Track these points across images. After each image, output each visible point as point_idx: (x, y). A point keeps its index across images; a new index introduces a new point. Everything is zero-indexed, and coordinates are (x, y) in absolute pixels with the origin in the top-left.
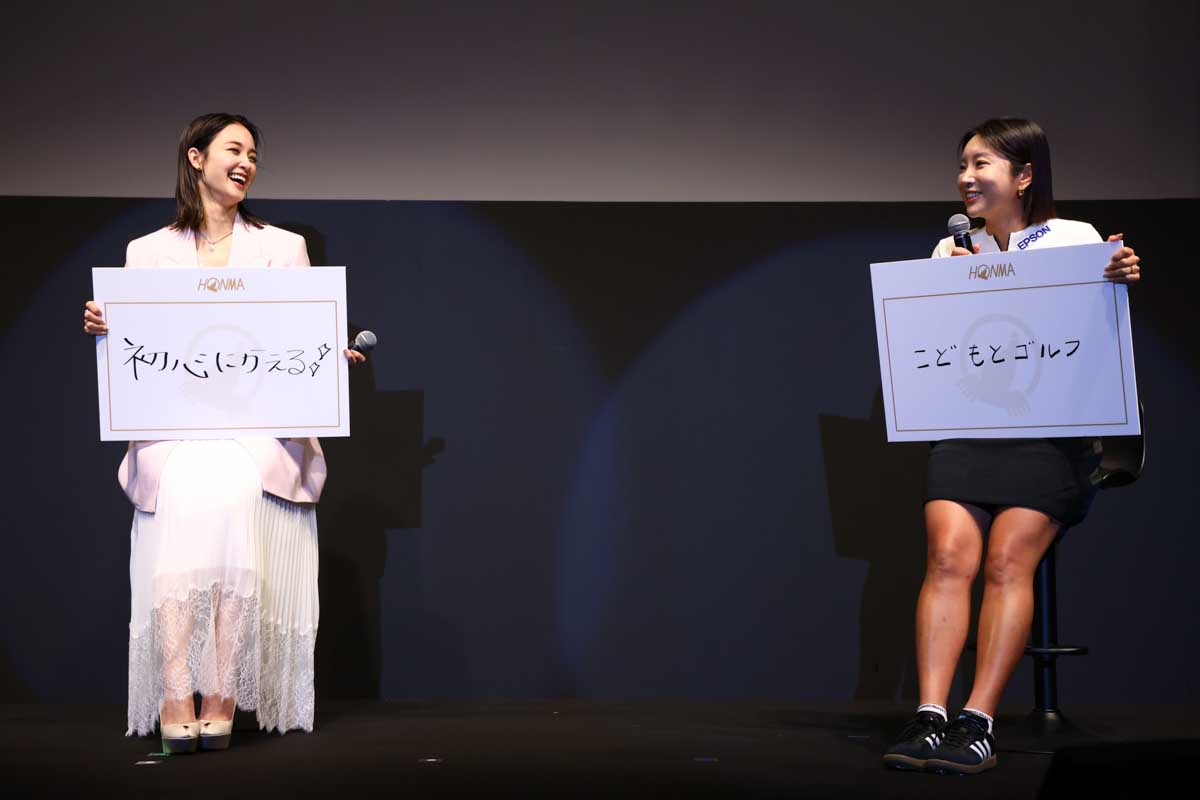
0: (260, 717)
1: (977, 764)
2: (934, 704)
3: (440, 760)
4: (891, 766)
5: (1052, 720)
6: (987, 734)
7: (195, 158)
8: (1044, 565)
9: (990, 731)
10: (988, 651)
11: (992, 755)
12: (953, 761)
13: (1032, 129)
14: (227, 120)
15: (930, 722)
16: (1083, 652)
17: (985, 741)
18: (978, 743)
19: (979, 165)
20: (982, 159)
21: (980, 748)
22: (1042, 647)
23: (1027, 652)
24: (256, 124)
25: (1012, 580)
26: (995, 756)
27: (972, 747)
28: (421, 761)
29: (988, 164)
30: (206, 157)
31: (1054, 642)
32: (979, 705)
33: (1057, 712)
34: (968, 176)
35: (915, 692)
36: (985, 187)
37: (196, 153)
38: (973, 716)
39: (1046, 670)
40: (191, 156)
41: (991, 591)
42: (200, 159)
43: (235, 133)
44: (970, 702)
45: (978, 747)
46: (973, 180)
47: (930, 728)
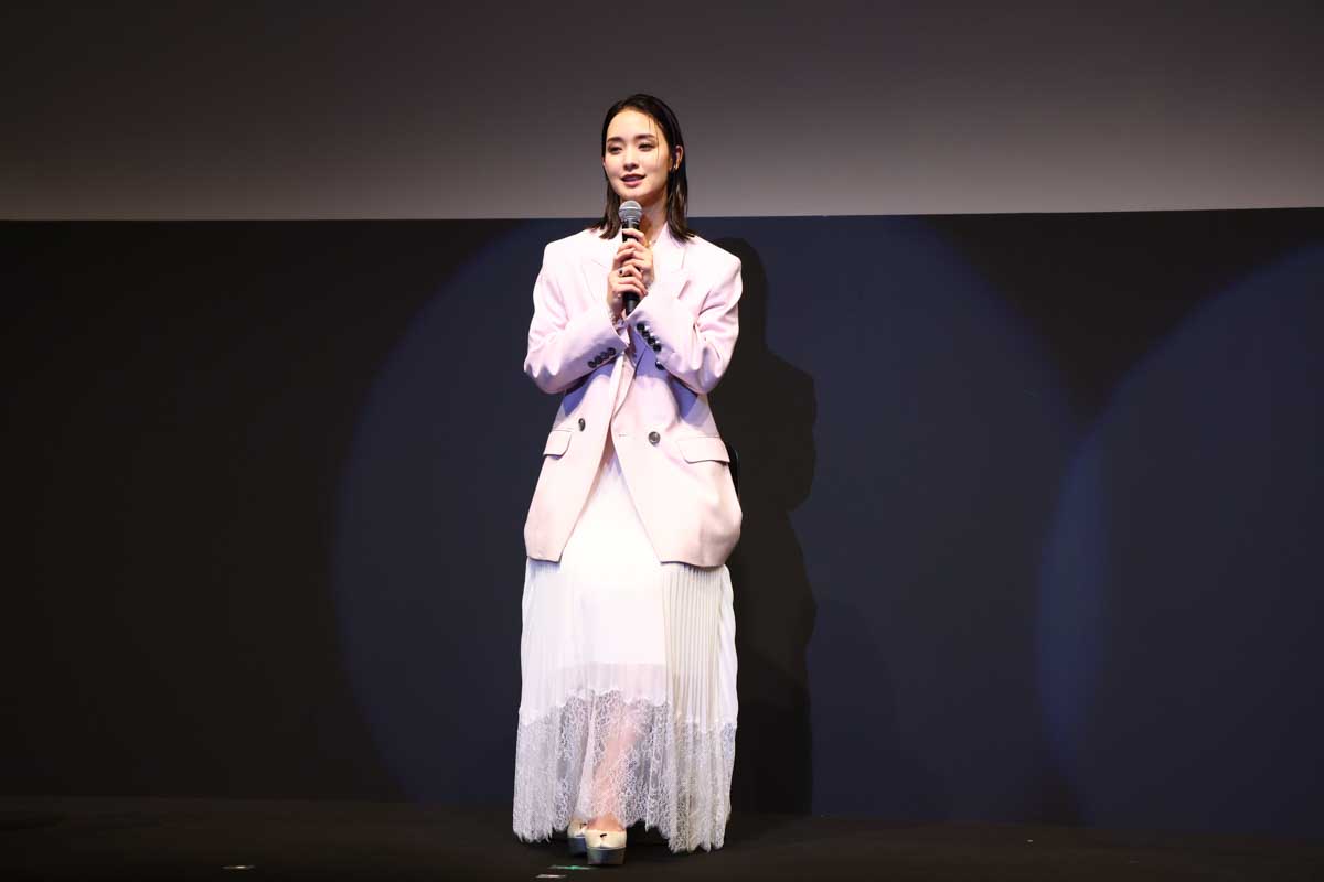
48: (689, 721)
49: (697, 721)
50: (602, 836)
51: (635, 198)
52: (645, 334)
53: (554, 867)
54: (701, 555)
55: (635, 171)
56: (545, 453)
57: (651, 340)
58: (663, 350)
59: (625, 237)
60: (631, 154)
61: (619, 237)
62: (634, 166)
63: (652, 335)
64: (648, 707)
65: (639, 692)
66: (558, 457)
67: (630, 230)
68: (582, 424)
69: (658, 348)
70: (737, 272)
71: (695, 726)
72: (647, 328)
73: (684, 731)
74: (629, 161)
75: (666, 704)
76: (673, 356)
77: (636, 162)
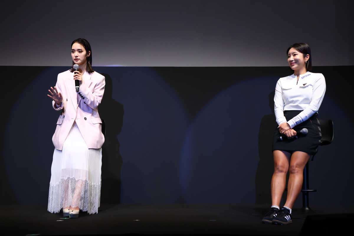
1: (286, 222)
2: (276, 205)
3: (139, 220)
4: (264, 223)
5: (307, 210)
6: (290, 214)
9: (291, 213)
10: (291, 191)
11: (291, 219)
12: (280, 221)
13: (307, 46)
15: (274, 210)
16: (315, 191)
17: (289, 216)
18: (287, 216)
19: (295, 55)
21: (287, 218)
22: (305, 190)
23: (301, 191)
25: (297, 172)
26: (291, 220)
27: (285, 217)
28: (134, 221)
29: (297, 55)
31: (308, 188)
32: (288, 206)
33: (308, 207)
34: (292, 58)
35: (270, 202)
36: (297, 61)
38: (286, 209)
39: (306, 196)
41: (291, 175)
44: (285, 205)
46: (293, 60)
47: (275, 212)
48: (93, 184)
49: (95, 184)
50: (72, 211)
51: (77, 64)
52: (81, 95)
53: (61, 218)
54: (97, 146)
55: (77, 58)
56: (57, 124)
57: (82, 97)
58: (85, 99)
59: (75, 73)
60: (76, 53)
61: (74, 73)
62: (77, 57)
63: (82, 95)
64: (82, 180)
65: (79, 177)
67: (76, 71)
68: (64, 116)
69: (84, 98)
70: (104, 80)
72: (81, 94)
73: (91, 186)
74: (76, 55)
75: (86, 180)
76: (87, 100)
77: (77, 56)
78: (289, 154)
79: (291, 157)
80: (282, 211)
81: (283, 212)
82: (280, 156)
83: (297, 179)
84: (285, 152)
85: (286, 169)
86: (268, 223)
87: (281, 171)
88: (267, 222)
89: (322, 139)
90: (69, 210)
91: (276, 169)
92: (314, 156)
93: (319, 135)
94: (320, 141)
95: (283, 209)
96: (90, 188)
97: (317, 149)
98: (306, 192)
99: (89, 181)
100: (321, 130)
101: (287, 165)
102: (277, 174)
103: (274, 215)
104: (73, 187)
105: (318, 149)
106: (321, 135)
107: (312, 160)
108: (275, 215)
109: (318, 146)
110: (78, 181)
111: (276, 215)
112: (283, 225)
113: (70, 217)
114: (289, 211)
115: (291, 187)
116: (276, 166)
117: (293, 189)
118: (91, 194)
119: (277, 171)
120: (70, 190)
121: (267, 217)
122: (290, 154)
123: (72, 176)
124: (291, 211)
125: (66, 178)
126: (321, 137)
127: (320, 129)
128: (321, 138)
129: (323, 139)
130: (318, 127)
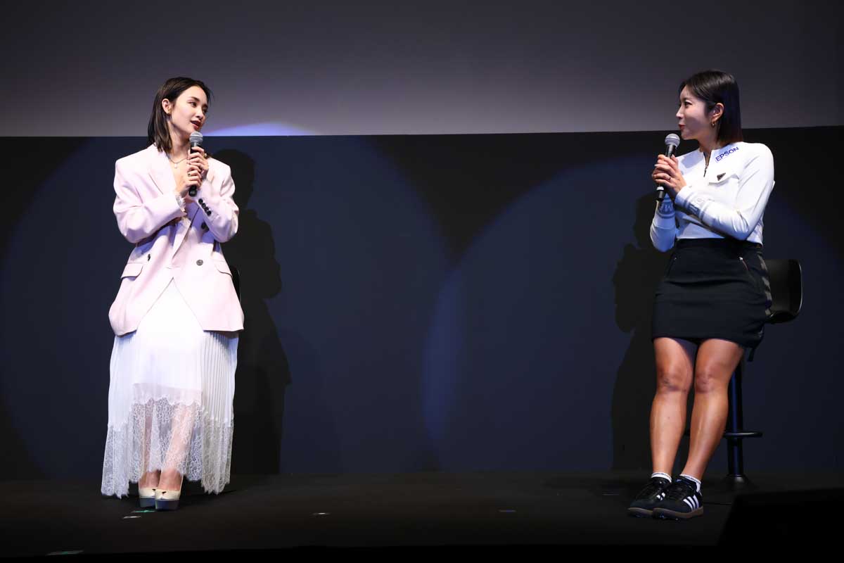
0: (204, 484)
1: (687, 512)
2: (662, 472)
3: (327, 514)
4: (634, 515)
5: (740, 482)
6: (696, 493)
7: (166, 106)
8: (734, 381)
9: (698, 490)
10: (698, 436)
11: (700, 506)
12: (672, 510)
14: (190, 83)
15: (658, 484)
16: (759, 435)
17: (695, 497)
18: (689, 498)
19: (687, 104)
20: (687, 101)
21: (691, 501)
22: (733, 432)
23: (724, 436)
24: (210, 88)
25: (713, 389)
26: (702, 507)
27: (685, 500)
28: (315, 514)
29: (691, 104)
30: (174, 106)
31: (741, 429)
32: (690, 473)
33: (743, 476)
34: (680, 113)
35: (649, 465)
37: (167, 102)
39: (735, 448)
40: (164, 104)
41: (699, 397)
42: (170, 107)
43: (195, 92)
44: (684, 471)
45: (689, 501)
46: (683, 116)
47: (660, 489)
50: (164, 493)
52: (203, 205)
53: (135, 512)
56: (123, 276)
57: (206, 209)
58: (212, 214)
63: (206, 206)
65: (178, 398)
66: (133, 278)
67: (195, 148)
68: (149, 257)
69: (209, 213)
71: (215, 422)
72: (204, 202)
78: (693, 345)
79: (699, 353)
80: (679, 486)
81: (680, 489)
82: (672, 351)
83: (713, 406)
84: (682, 340)
85: (685, 383)
86: (645, 515)
87: (675, 389)
88: (640, 514)
89: (772, 308)
90: (154, 490)
91: (661, 384)
92: (753, 350)
93: (764, 296)
94: (768, 312)
95: (678, 480)
96: (206, 427)
97: (762, 332)
98: (736, 438)
99: (203, 408)
100: (770, 285)
101: (688, 373)
102: (665, 396)
103: (659, 496)
104: (163, 423)
105: (763, 334)
106: (769, 297)
107: (750, 359)
108: (661, 496)
109: (763, 325)
110: (175, 407)
111: (663, 495)
112: (681, 519)
113: (156, 508)
114: (694, 484)
115: (697, 428)
116: (662, 376)
117: (702, 430)
118: (207, 443)
119: (663, 388)
120: (155, 430)
121: (641, 501)
122: (695, 346)
123: (159, 395)
124: (698, 486)
125: (144, 402)
126: (770, 301)
127: (767, 283)
128: (770, 306)
129: (777, 308)
130: (764, 279)
